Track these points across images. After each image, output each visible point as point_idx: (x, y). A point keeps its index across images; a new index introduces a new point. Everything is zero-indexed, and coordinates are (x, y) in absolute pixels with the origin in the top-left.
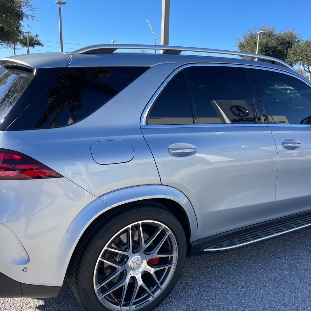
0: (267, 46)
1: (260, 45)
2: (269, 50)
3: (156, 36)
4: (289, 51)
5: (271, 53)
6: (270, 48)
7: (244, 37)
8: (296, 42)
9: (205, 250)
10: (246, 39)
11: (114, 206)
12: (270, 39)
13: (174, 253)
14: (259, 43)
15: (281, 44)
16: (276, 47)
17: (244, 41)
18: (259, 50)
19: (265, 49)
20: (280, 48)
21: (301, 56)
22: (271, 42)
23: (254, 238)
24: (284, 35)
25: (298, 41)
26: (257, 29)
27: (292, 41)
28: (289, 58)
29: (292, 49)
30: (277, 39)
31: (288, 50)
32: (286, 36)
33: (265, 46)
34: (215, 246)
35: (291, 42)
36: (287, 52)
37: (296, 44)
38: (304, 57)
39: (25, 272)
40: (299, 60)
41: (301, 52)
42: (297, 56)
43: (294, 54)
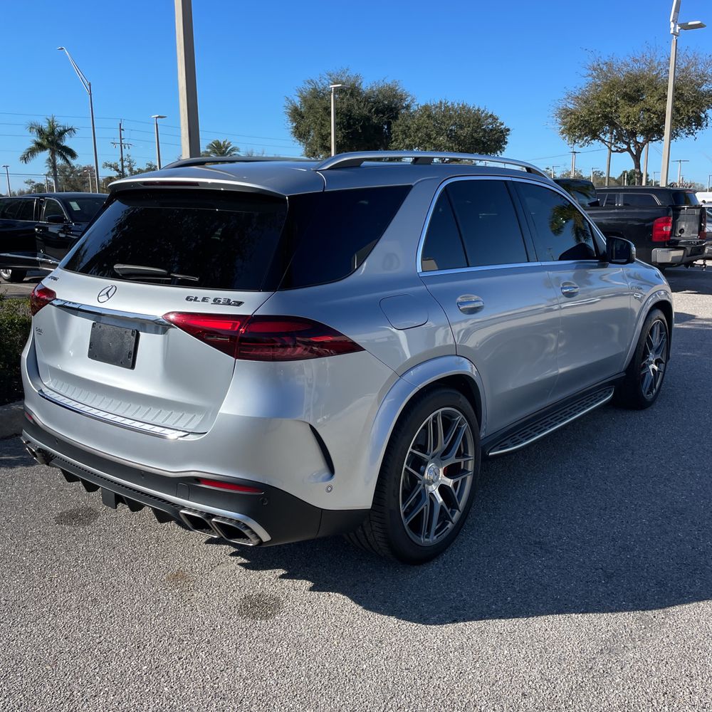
0: (350, 116)
1: (336, 114)
2: (354, 124)
3: (90, 85)
4: (394, 128)
5: (360, 131)
6: (358, 120)
7: (299, 94)
8: (403, 108)
9: (490, 454)
10: (304, 100)
11: (421, 386)
12: (353, 101)
13: (470, 455)
14: (335, 109)
15: (377, 112)
16: (368, 119)
17: (301, 105)
18: (336, 124)
19: (348, 123)
20: (375, 120)
21: (419, 138)
22: (356, 108)
23: (526, 438)
24: (380, 92)
25: (408, 107)
26: (325, 79)
27: (396, 105)
28: (396, 140)
29: (399, 122)
30: (367, 99)
31: (393, 126)
32: (384, 96)
33: (347, 115)
34: (498, 447)
35: (395, 108)
36: (389, 128)
37: (403, 111)
38: (423, 140)
39: (329, 492)
40: (414, 144)
41: (418, 130)
42: (411, 136)
43: (405, 133)
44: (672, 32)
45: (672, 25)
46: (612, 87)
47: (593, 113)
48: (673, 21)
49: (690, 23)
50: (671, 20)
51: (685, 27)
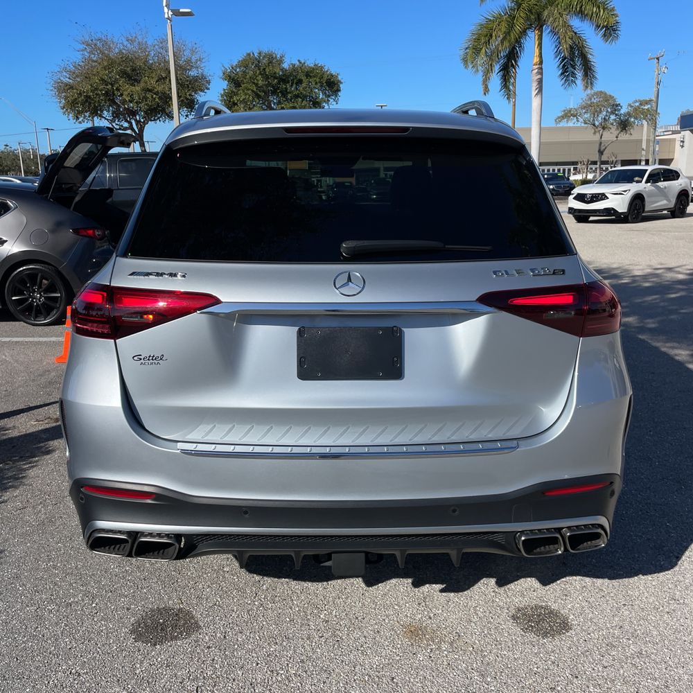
44: (166, 16)
45: (166, 10)
46: (111, 64)
47: (96, 89)
48: (166, 6)
49: (181, 10)
50: (164, 4)
51: (177, 13)
